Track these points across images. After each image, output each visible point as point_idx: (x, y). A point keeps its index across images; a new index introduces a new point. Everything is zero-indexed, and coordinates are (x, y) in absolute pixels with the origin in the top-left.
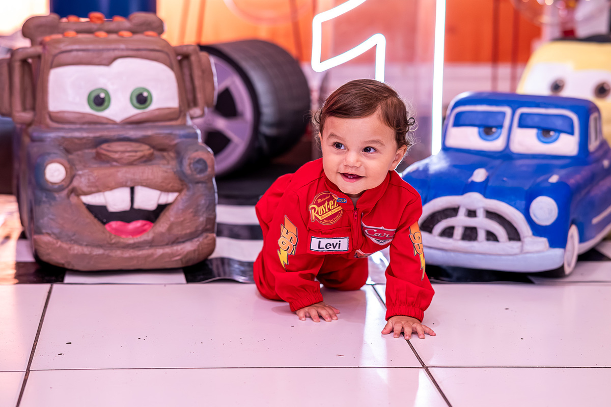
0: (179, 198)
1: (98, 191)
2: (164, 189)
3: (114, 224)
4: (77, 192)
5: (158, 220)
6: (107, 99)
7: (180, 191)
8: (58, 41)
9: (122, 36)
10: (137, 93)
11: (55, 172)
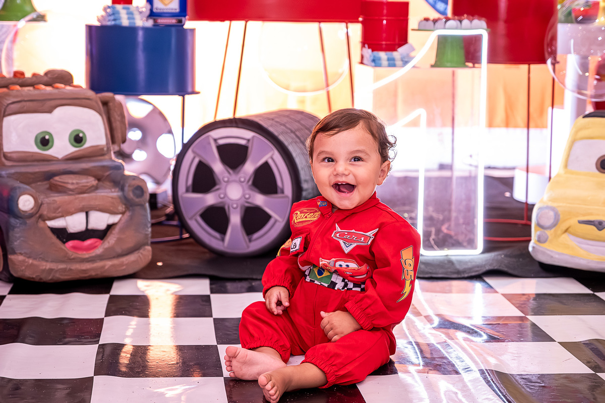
0: (122, 218)
1: (61, 217)
2: (113, 213)
4: (44, 218)
5: (105, 238)
6: (50, 140)
7: (123, 213)
8: (7, 95)
9: (57, 88)
10: (75, 134)
11: (26, 203)
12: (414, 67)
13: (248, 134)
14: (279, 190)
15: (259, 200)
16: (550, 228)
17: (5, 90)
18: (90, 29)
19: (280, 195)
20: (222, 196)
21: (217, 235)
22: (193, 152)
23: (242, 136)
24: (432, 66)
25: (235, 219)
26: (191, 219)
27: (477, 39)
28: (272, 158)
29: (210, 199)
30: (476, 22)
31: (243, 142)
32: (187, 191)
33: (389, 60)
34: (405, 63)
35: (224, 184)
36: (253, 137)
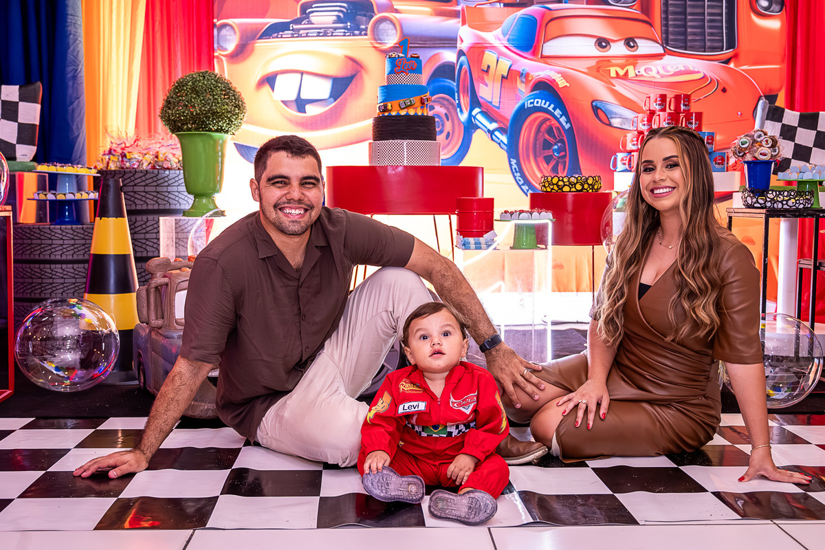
8: (178, 275)
12: (495, 249)
17: (178, 271)
24: (511, 248)
27: (544, 227)
30: (543, 213)
33: (475, 244)
34: (489, 246)
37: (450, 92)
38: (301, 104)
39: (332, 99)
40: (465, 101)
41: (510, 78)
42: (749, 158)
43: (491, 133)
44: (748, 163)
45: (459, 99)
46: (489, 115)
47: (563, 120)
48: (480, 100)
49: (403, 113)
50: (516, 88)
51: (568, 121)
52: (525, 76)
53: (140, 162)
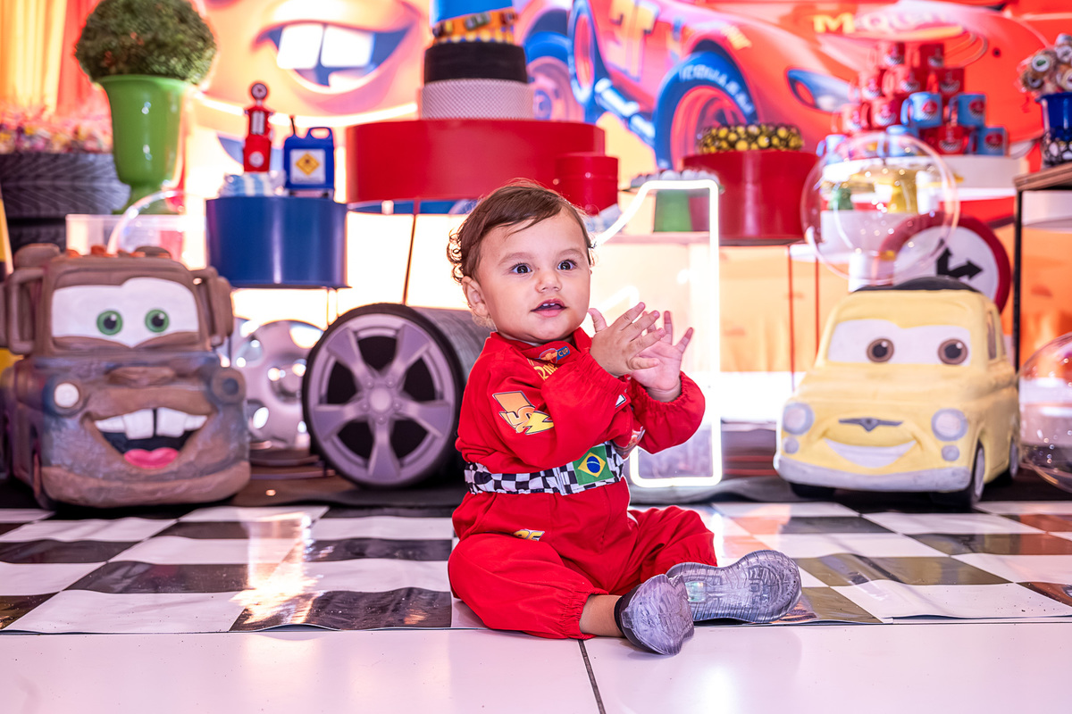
0: (208, 423)
1: (116, 415)
2: (192, 412)
3: (134, 453)
4: (90, 417)
5: (185, 447)
6: (118, 323)
7: (208, 414)
10: (153, 315)
11: (66, 395)
13: (396, 322)
14: (438, 396)
15: (413, 410)
16: (801, 432)
18: (209, 203)
19: (438, 402)
20: (365, 406)
21: (359, 460)
22: (328, 350)
23: (388, 325)
25: (382, 437)
26: (325, 440)
28: (428, 352)
29: (350, 412)
30: (703, 174)
31: (390, 333)
32: (321, 402)
35: (366, 391)
36: (404, 326)
37: (561, 55)
38: (322, 74)
39: (372, 67)
40: (584, 69)
41: (657, 33)
42: (1050, 88)
43: (627, 120)
44: (1048, 97)
45: (575, 66)
46: (624, 90)
47: (741, 99)
48: (610, 69)
49: (471, 37)
50: (664, 49)
51: (750, 100)
52: (679, 30)
53: (47, 141)
